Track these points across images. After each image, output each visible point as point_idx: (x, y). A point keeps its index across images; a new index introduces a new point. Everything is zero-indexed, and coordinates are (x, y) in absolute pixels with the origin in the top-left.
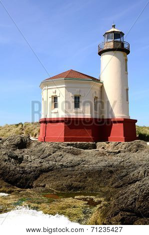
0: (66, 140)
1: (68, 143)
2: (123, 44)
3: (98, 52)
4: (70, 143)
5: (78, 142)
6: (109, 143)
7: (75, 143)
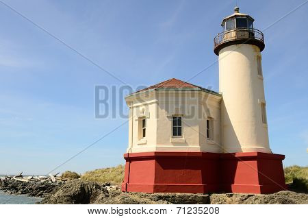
0: (157, 189)
1: (159, 194)
2: (252, 34)
3: (213, 48)
4: (163, 194)
5: (178, 194)
6: (231, 195)
7: (171, 194)
